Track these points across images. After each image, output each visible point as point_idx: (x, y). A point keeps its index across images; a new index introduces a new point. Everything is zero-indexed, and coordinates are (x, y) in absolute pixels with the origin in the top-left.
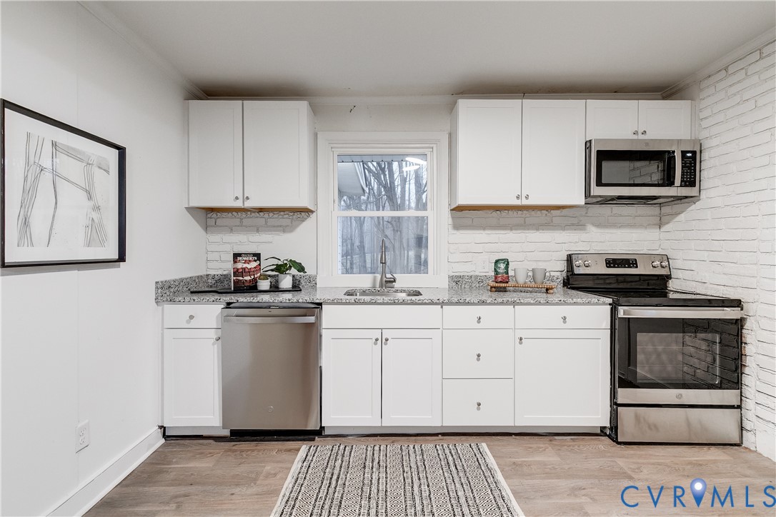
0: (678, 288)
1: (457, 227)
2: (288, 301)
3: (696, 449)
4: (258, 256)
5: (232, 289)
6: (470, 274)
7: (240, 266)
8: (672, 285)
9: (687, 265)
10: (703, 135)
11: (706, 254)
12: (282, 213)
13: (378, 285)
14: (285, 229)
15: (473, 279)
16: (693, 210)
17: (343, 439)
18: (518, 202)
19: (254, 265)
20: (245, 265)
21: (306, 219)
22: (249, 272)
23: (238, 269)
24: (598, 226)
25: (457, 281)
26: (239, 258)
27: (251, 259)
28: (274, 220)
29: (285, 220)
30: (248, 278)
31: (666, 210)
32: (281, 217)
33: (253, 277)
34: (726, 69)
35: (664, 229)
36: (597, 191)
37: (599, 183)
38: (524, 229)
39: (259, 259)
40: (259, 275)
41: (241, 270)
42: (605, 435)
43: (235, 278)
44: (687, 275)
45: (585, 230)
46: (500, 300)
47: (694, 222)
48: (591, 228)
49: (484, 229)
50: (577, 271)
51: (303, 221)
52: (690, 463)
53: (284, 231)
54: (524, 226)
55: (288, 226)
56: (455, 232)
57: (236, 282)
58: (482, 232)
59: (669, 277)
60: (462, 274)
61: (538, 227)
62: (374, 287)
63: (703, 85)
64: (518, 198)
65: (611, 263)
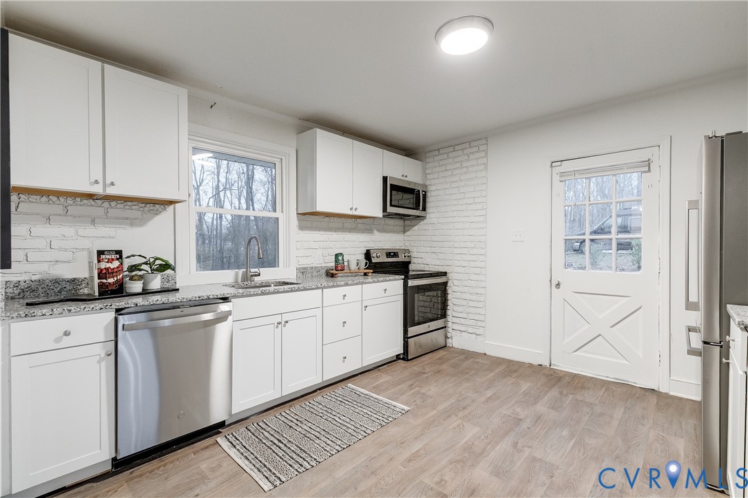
0: (414, 268)
1: (301, 228)
2: (197, 299)
3: (435, 353)
4: (119, 253)
5: (97, 294)
6: (310, 266)
7: (103, 265)
8: (411, 267)
9: (419, 255)
10: (428, 183)
11: (429, 248)
12: (130, 203)
13: (240, 280)
14: (133, 222)
15: (313, 270)
16: (422, 225)
17: (248, 421)
18: (350, 213)
19: (116, 264)
20: (109, 265)
21: (161, 212)
22: (112, 273)
23: (102, 270)
24: (379, 231)
25: (303, 271)
26: (103, 257)
27: (113, 257)
28: (117, 210)
29: (135, 212)
30: (111, 280)
31: (408, 223)
32: (127, 207)
33: (115, 279)
34: (438, 150)
35: (406, 234)
36: (390, 209)
37: (391, 205)
38: (343, 232)
39: (121, 257)
40: (121, 276)
41: (104, 271)
42: (400, 359)
43: (99, 281)
44: (419, 261)
45: (373, 233)
46: (355, 282)
47: (423, 231)
48: (375, 232)
49: (319, 230)
50: (374, 260)
51: (157, 214)
52: (438, 359)
53: (132, 225)
54: (342, 229)
55: (136, 218)
56: (301, 232)
57: (101, 286)
58: (318, 232)
59: (409, 262)
60: (304, 266)
61: (350, 230)
62: (236, 281)
63: (427, 155)
64: (351, 209)
65: (389, 255)
